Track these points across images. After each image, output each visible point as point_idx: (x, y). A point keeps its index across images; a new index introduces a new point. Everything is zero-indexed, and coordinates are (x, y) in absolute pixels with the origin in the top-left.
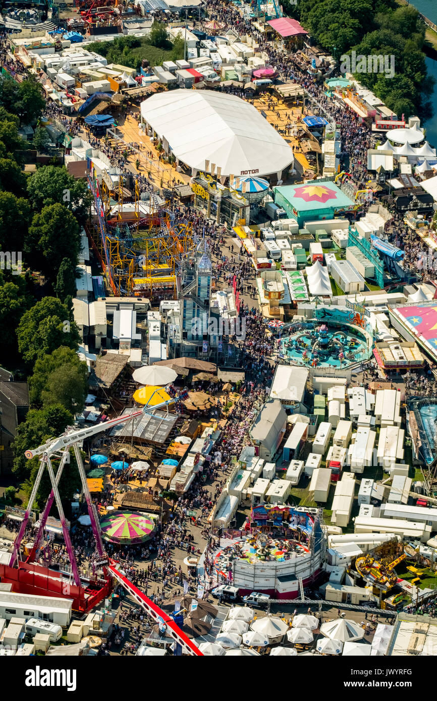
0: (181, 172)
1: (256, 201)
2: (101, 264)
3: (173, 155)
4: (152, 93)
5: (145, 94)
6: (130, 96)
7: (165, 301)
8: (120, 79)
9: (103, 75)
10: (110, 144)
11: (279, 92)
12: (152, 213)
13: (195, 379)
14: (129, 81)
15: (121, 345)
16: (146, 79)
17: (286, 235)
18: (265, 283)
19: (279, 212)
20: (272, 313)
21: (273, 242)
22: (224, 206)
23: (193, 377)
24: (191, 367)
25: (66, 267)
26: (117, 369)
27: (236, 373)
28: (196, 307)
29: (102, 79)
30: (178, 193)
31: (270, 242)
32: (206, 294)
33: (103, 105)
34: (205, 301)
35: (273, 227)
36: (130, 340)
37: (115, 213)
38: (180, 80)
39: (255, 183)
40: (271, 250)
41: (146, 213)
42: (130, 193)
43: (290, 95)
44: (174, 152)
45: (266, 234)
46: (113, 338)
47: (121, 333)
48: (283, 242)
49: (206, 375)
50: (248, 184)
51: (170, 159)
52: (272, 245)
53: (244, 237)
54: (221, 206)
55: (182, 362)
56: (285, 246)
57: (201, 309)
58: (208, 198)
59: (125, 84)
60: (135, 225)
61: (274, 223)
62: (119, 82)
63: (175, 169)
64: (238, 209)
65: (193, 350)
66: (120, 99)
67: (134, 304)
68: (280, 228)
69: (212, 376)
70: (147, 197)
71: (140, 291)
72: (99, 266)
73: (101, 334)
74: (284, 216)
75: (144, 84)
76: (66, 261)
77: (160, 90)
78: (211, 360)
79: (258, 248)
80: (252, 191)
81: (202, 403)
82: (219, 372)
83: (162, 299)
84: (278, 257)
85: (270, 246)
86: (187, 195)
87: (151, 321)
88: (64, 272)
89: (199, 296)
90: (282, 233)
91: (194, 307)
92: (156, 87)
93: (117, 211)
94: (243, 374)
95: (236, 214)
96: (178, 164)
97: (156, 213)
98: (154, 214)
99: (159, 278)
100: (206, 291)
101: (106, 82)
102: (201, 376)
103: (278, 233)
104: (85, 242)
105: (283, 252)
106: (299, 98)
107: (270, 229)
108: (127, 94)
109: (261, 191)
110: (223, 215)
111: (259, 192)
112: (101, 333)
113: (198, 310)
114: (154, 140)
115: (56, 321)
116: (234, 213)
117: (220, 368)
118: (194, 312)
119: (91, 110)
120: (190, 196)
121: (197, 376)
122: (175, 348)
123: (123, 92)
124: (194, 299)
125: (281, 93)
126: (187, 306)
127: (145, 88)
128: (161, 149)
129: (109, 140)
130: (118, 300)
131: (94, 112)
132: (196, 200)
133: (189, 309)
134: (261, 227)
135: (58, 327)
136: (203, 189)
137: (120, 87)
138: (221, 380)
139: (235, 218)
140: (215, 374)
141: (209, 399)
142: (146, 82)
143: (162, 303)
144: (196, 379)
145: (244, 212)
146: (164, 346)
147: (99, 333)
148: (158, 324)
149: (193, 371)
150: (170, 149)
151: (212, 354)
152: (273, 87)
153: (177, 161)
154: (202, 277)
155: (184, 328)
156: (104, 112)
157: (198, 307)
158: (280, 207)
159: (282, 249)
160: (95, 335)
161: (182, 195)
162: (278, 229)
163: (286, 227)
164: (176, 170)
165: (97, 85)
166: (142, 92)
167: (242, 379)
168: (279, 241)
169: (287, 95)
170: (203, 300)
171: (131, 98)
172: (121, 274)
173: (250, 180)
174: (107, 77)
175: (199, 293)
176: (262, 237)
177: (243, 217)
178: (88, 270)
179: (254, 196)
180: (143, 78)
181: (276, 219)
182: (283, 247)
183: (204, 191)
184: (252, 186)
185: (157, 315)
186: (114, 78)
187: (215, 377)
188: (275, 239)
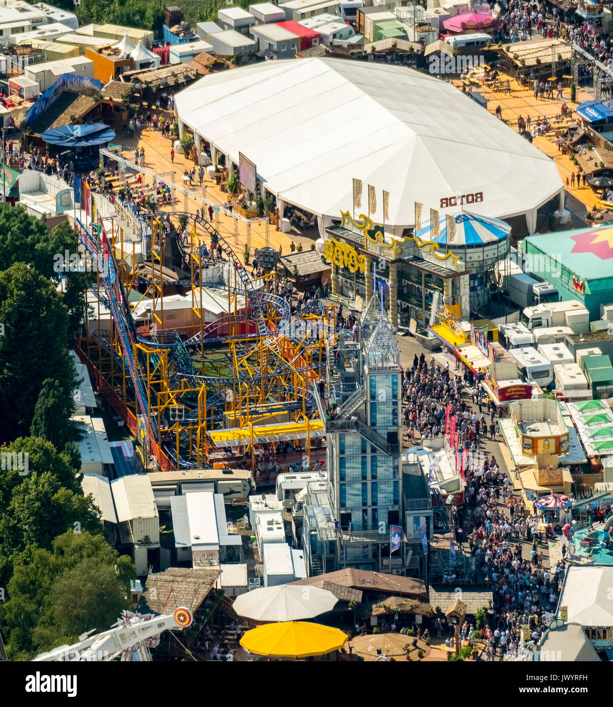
0: (292, 232)
1: (481, 267)
2: (125, 417)
3: (269, 194)
4: (198, 76)
5: (181, 80)
6: (146, 83)
7: (288, 475)
8: (116, 52)
9: (72, 48)
10: (111, 187)
11: (511, 55)
12: (233, 310)
13: (377, 609)
14: (137, 54)
15: (196, 559)
16: (177, 50)
17: (560, 335)
18: (522, 426)
19: (537, 289)
20: (546, 481)
21: (531, 349)
22: (405, 282)
23: (374, 606)
24: (368, 585)
25: (52, 400)
26: (196, 591)
27: (473, 594)
28: (369, 450)
29: (72, 54)
30: (291, 269)
31: (526, 349)
32: (391, 417)
33: (83, 105)
34: (389, 434)
35: (527, 320)
36: (217, 548)
37: (144, 315)
38: (264, 47)
39: (475, 224)
40: (528, 365)
41: (217, 311)
42: (175, 275)
43: (538, 61)
44: (271, 185)
45: (512, 335)
46: (177, 546)
47: (193, 534)
48: (556, 349)
49: (402, 601)
50: (460, 228)
51: (261, 206)
52: (530, 356)
53: (460, 342)
54: (399, 281)
55: (345, 577)
56: (560, 355)
57: (381, 455)
58: (365, 269)
59: (129, 62)
60: (195, 338)
61: (528, 312)
62: (114, 59)
63: (275, 227)
64: (440, 282)
65: (366, 556)
66: (123, 92)
67: (215, 482)
68: (544, 322)
69: (415, 602)
70: (216, 280)
71: (224, 459)
72: (121, 424)
73: (146, 541)
74: (551, 297)
75: (174, 59)
76: (51, 386)
77: (218, 66)
78: (410, 573)
79: (497, 358)
80: (472, 242)
81: (401, 652)
82: (433, 593)
83: (281, 471)
84: (547, 381)
85: (525, 358)
86: (311, 271)
87: (260, 512)
88: (48, 411)
89: (373, 424)
90: (552, 331)
91: (364, 451)
92: (206, 63)
93: (149, 311)
94: (489, 595)
95: (436, 295)
96: (281, 213)
97: (242, 310)
98: (237, 312)
99: (269, 427)
100: (390, 410)
101: (83, 60)
102: (392, 603)
103: (539, 332)
104: (81, 370)
105: (557, 368)
106: (563, 67)
107: (521, 326)
108: (137, 80)
109: (493, 243)
110: (405, 305)
111: (488, 244)
112: (147, 538)
113: (374, 459)
114: (218, 170)
115: (50, 484)
116: (431, 295)
117: (433, 586)
118: (364, 464)
119: (55, 117)
120: (320, 274)
121: (382, 604)
122: (324, 557)
123: (127, 79)
124: (363, 432)
125: (516, 57)
126: (348, 452)
127: (178, 67)
128: (235, 189)
129: (107, 179)
130: (178, 475)
131: (64, 119)
132: (336, 280)
133: (352, 457)
134: (499, 324)
135: (56, 496)
136: (352, 249)
137: (119, 69)
138: (438, 609)
139: (434, 306)
140: (425, 598)
141: (415, 644)
142: (182, 56)
143: (281, 478)
144: (382, 610)
145: (455, 288)
146: (298, 553)
147: (142, 537)
148: (278, 517)
149: (373, 595)
150: (258, 181)
151: (412, 560)
152: (495, 47)
153: (279, 206)
154: (378, 378)
155: (342, 505)
156: (86, 119)
157: (374, 450)
158: (540, 280)
159: (553, 363)
160: (132, 545)
161: (301, 273)
162: (539, 325)
163: (560, 319)
164: (278, 229)
165: (60, 68)
166: (174, 75)
167: (488, 606)
168: (547, 349)
169: (531, 62)
170: (383, 433)
171: (148, 89)
172: (180, 416)
173: (465, 219)
174: (82, 50)
175: (373, 417)
176: (505, 342)
177: (455, 300)
178: (98, 425)
179: (476, 255)
180: (172, 48)
181: (532, 302)
182: (557, 358)
183: (354, 253)
184: (469, 231)
185: (273, 500)
186: (100, 51)
187: (424, 605)
188: (535, 345)
